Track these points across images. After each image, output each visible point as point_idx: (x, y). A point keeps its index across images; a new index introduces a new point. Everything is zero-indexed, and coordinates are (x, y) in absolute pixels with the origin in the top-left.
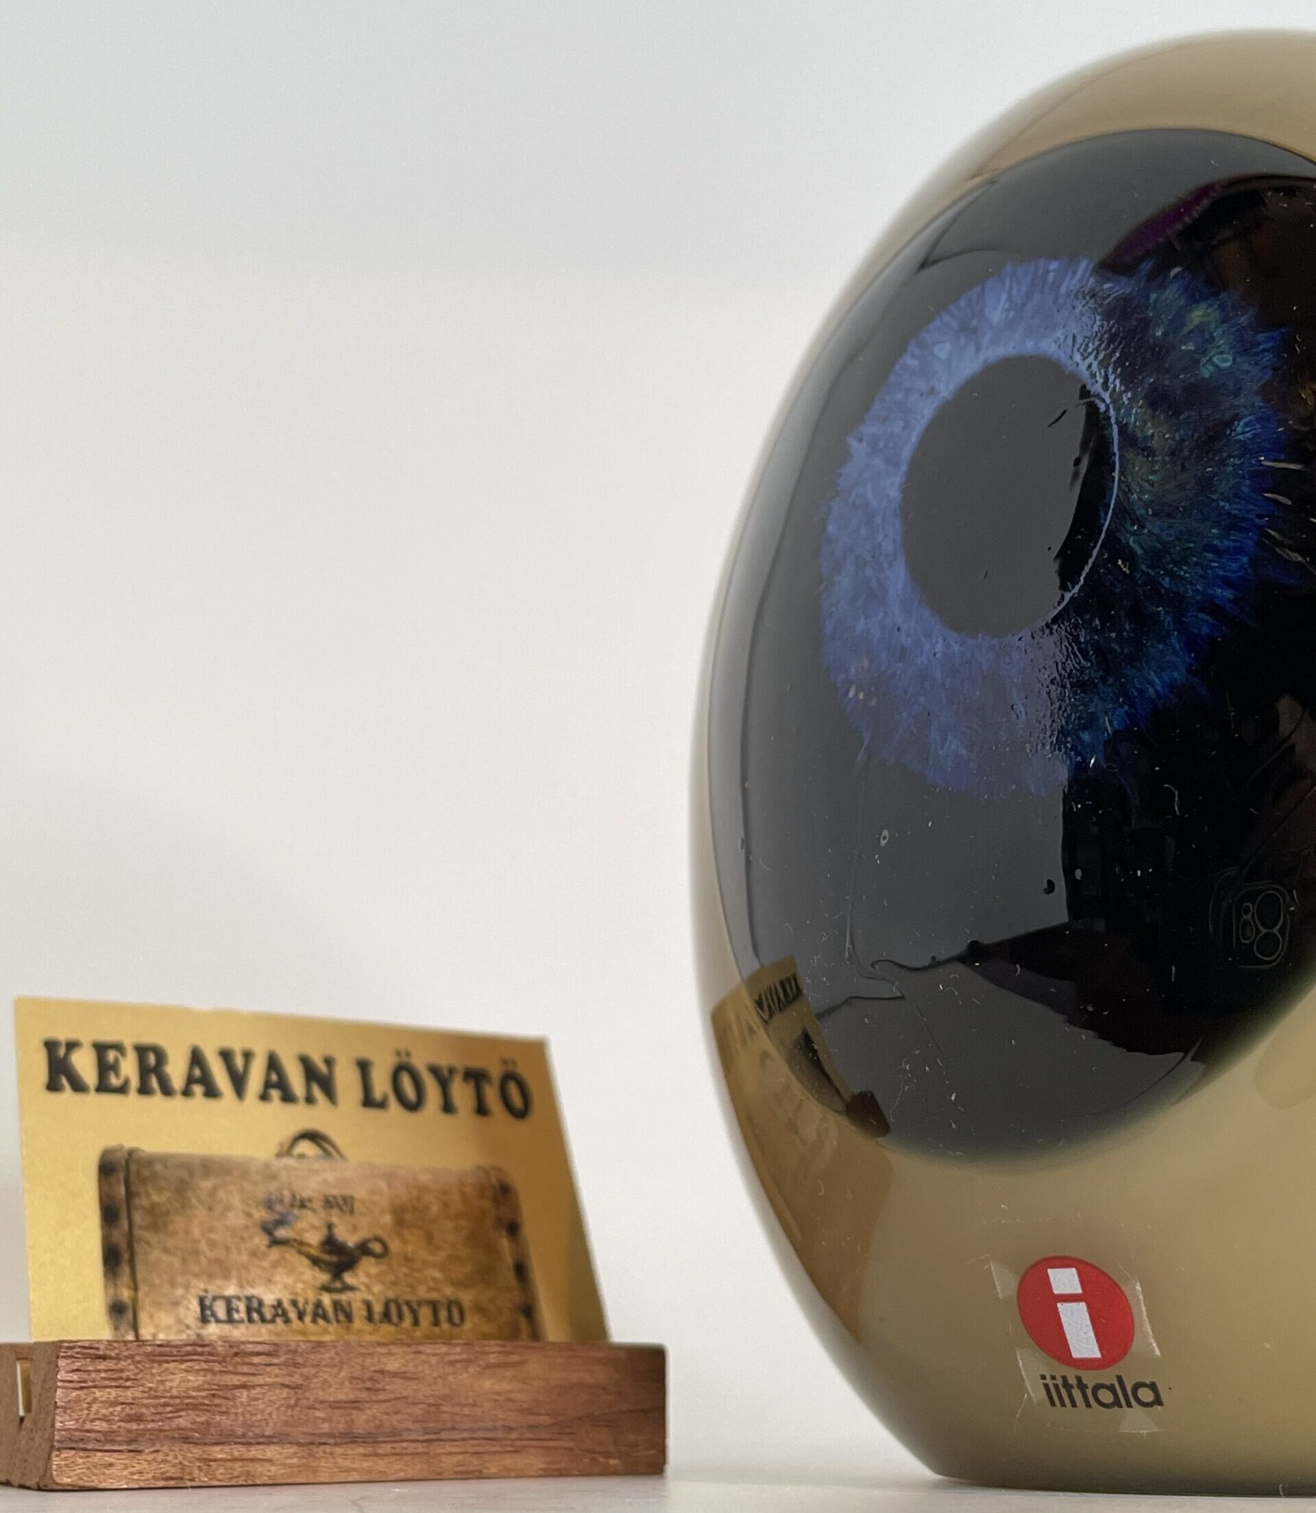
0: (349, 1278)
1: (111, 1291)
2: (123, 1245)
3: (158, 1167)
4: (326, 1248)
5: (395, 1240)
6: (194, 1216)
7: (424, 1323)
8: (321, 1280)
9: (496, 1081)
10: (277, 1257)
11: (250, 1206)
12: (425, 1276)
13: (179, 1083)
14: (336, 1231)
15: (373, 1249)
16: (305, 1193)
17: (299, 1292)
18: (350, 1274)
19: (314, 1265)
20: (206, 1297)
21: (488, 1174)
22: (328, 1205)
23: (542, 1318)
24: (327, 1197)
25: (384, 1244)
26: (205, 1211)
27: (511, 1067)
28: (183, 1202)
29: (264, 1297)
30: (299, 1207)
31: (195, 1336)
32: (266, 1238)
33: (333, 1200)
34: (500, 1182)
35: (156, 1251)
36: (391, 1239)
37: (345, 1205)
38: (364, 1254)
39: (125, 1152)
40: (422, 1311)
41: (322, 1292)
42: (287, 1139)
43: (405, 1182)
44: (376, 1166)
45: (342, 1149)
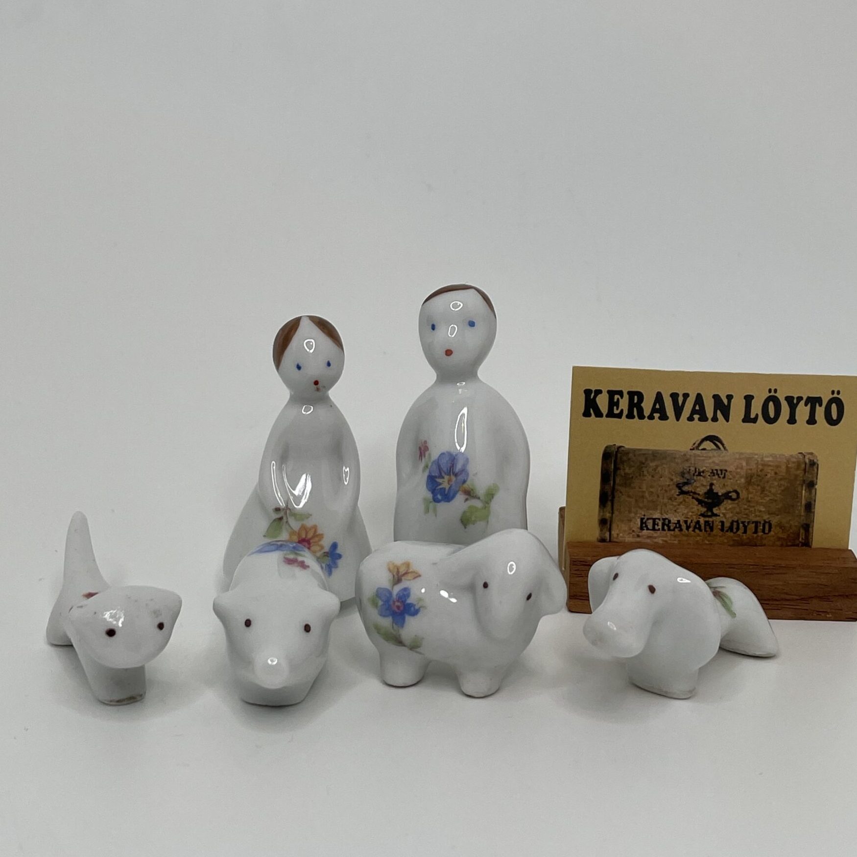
0: (715, 510)
1: (601, 514)
2: (609, 493)
3: (631, 455)
4: (707, 496)
5: (744, 492)
6: (645, 480)
7: (749, 532)
8: (701, 511)
9: (824, 403)
10: (681, 500)
11: (673, 475)
12: (755, 509)
13: (647, 412)
14: (713, 487)
15: (731, 496)
16: (702, 468)
17: (689, 517)
18: (717, 508)
19: (699, 504)
20: (644, 518)
21: (804, 456)
22: (712, 474)
23: (813, 530)
24: (712, 470)
25: (738, 494)
26: (650, 477)
27: (835, 395)
28: (640, 473)
29: (671, 519)
30: (697, 475)
31: (636, 536)
32: (678, 491)
33: (715, 472)
34: (810, 461)
35: (624, 496)
36: (742, 491)
37: (722, 474)
38: (726, 499)
39: (616, 448)
40: (749, 527)
41: (701, 517)
42: (698, 441)
43: (756, 462)
44: (742, 454)
45: (726, 445)
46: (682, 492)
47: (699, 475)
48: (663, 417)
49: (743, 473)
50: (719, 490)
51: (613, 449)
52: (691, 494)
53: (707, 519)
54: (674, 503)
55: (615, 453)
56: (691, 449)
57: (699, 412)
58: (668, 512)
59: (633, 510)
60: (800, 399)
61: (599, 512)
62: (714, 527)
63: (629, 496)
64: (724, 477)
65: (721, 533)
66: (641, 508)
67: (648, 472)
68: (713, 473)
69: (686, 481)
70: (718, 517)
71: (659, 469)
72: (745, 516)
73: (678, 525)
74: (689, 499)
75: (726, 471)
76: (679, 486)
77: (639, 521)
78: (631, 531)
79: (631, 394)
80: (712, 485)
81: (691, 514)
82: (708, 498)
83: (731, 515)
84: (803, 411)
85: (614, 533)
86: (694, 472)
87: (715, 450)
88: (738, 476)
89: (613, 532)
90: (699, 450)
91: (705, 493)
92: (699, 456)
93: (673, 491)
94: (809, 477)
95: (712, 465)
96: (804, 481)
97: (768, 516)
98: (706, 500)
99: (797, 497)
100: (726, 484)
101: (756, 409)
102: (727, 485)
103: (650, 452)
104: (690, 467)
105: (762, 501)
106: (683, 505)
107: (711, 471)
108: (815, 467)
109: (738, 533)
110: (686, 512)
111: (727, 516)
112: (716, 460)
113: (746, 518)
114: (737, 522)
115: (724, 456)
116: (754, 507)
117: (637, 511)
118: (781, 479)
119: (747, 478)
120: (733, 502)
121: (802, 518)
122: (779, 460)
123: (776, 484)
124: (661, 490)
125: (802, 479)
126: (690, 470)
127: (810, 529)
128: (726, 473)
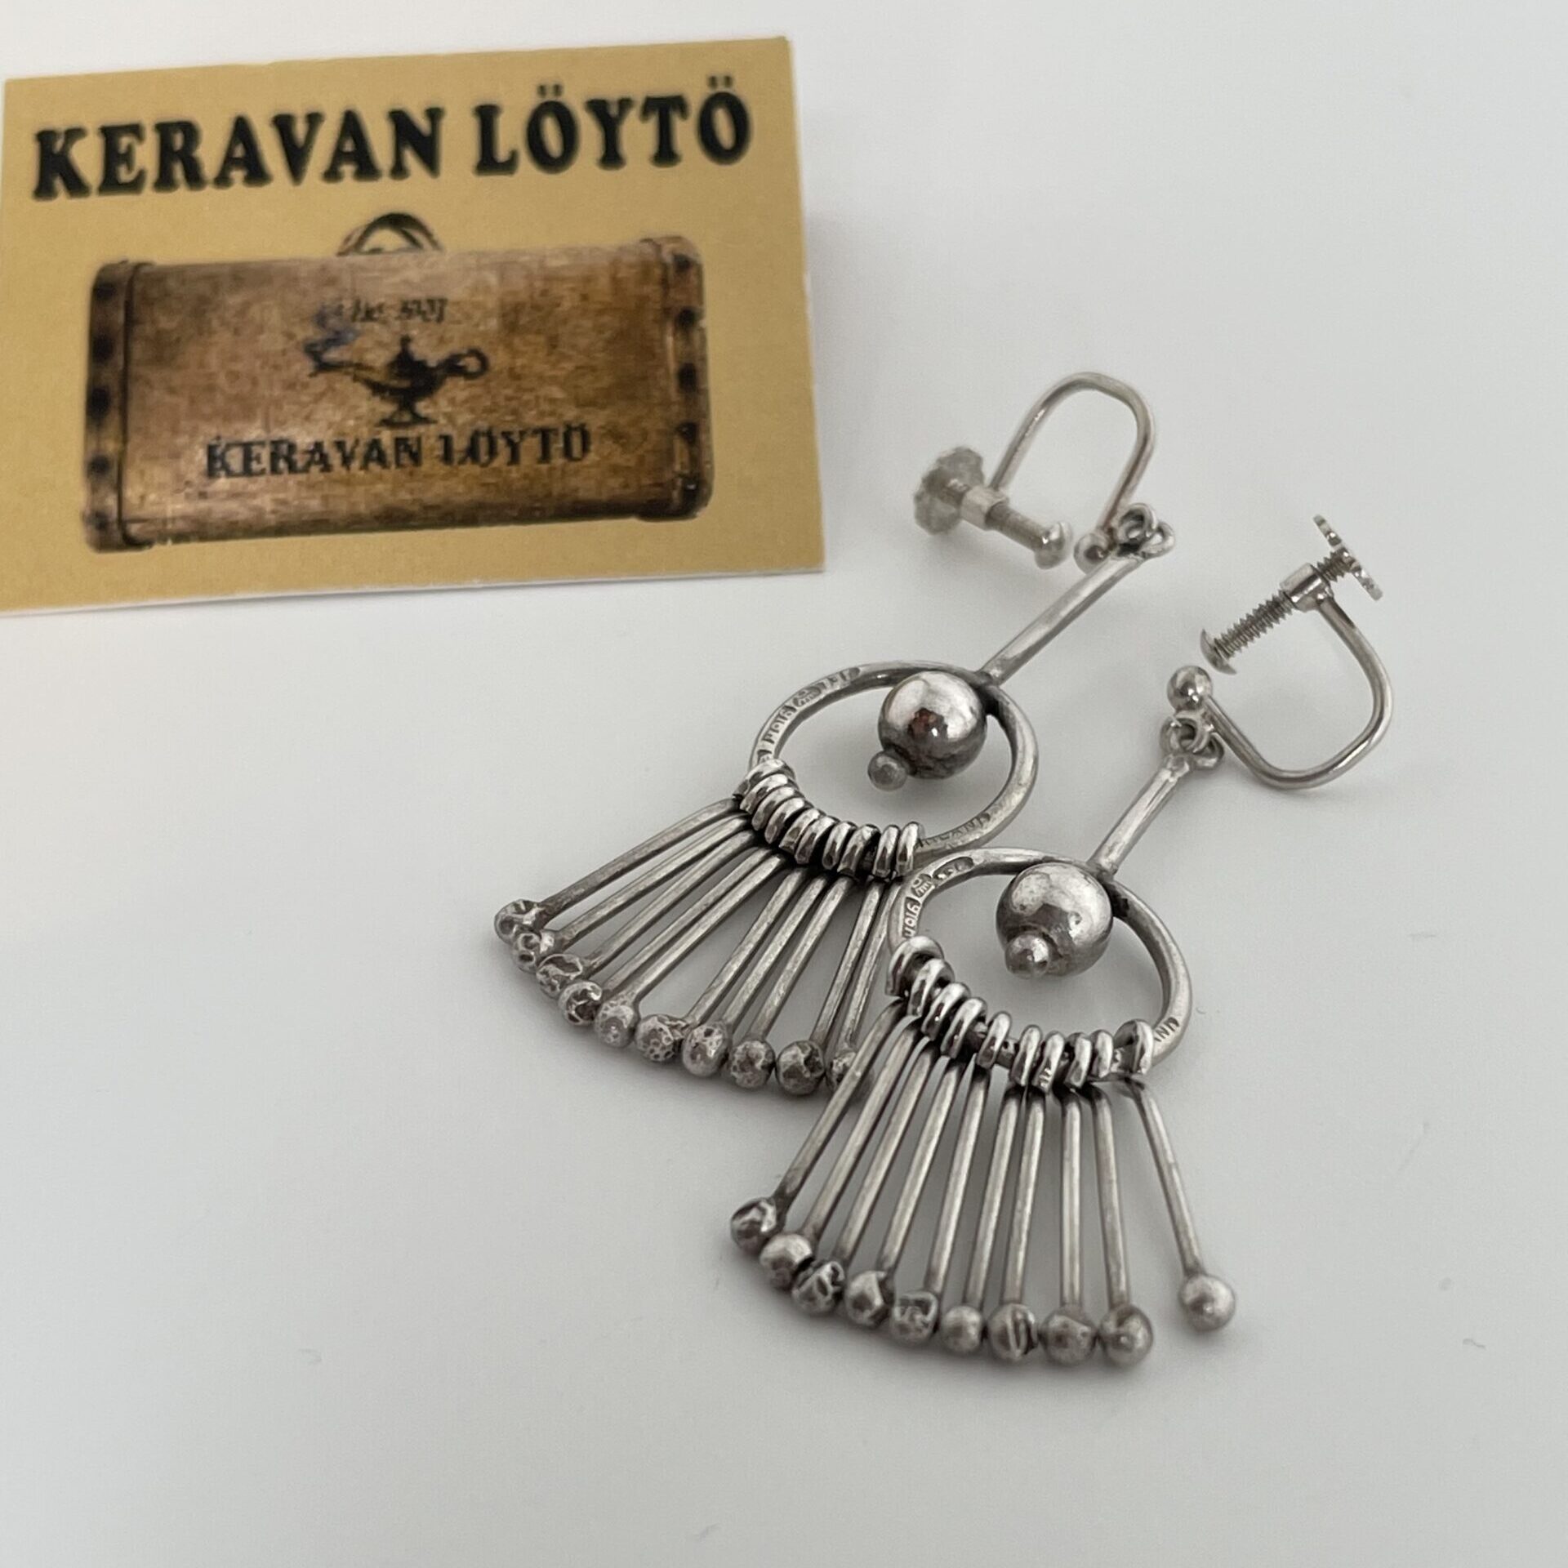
46: (323, 367)
47: (369, 315)
49: (491, 303)
50: (428, 350)
52: (351, 370)
53: (401, 433)
54: (305, 399)
56: (341, 254)
62: (425, 452)
63: (172, 391)
64: (440, 319)
65: (448, 468)
66: (208, 419)
68: (408, 309)
69: (331, 335)
70: (432, 427)
73: (317, 457)
74: (343, 383)
75: (443, 301)
76: (313, 351)
79: (165, 130)
81: (351, 423)
85: (132, 493)
87: (407, 250)
93: (297, 367)
94: (678, 298)
96: (666, 311)
99: (654, 356)
100: (448, 335)
102: (451, 340)
104: (340, 299)
107: (399, 306)
108: (693, 271)
110: (338, 417)
113: (513, 421)
114: (489, 435)
118: (600, 312)
119: (504, 315)
120: (469, 382)
121: (675, 409)
123: (587, 324)
124: (262, 367)
125: (658, 306)
126: (341, 307)
127: (703, 437)
128: (448, 309)
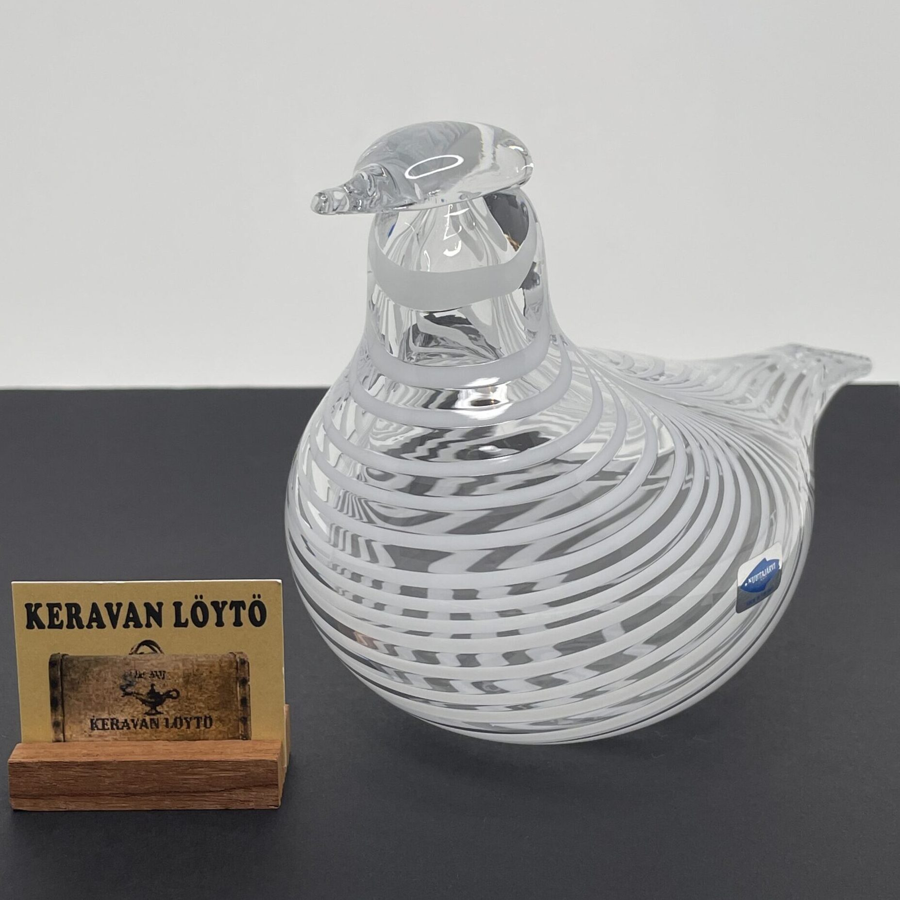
1: (54, 717)
3: (75, 662)
4: (149, 695)
5: (183, 690)
6: (90, 684)
7: (192, 727)
8: (146, 710)
9: (248, 607)
10: (126, 701)
11: (116, 678)
12: (195, 706)
13: (85, 622)
14: (155, 687)
15: (172, 695)
16: (142, 670)
17: (135, 715)
18: (160, 706)
19: (143, 703)
20: (94, 719)
21: (235, 656)
22: (152, 676)
23: (250, 723)
24: (152, 672)
25: (178, 693)
26: (95, 681)
27: (257, 599)
28: (85, 678)
29: (119, 719)
30: (138, 677)
31: (88, 735)
32: (122, 692)
33: (155, 673)
34: (241, 660)
35: (73, 700)
36: (182, 690)
37: (161, 675)
38: (167, 698)
39: (61, 656)
40: (191, 722)
41: (146, 715)
42: (135, 646)
43: (191, 663)
44: (178, 656)
45: (161, 649)
48: (101, 626)
51: (58, 657)
55: (60, 661)
57: (133, 619)
58: (115, 712)
59: (83, 712)
60: (224, 603)
61: (52, 715)
67: (93, 677)
71: (103, 672)
72: (186, 713)
77: (89, 722)
78: (83, 732)
80: (153, 685)
82: (151, 698)
83: (174, 712)
84: (228, 615)
86: (135, 675)
88: (176, 676)
89: (66, 734)
90: (137, 654)
91: (148, 694)
92: (138, 659)
95: (151, 667)
97: (208, 712)
98: (149, 700)
101: (186, 614)
103: (92, 658)
105: (201, 698)
106: (129, 705)
109: (182, 728)
111: (171, 713)
112: (154, 662)
115: (160, 659)
116: (194, 704)
117: (86, 713)
122: (211, 659)
